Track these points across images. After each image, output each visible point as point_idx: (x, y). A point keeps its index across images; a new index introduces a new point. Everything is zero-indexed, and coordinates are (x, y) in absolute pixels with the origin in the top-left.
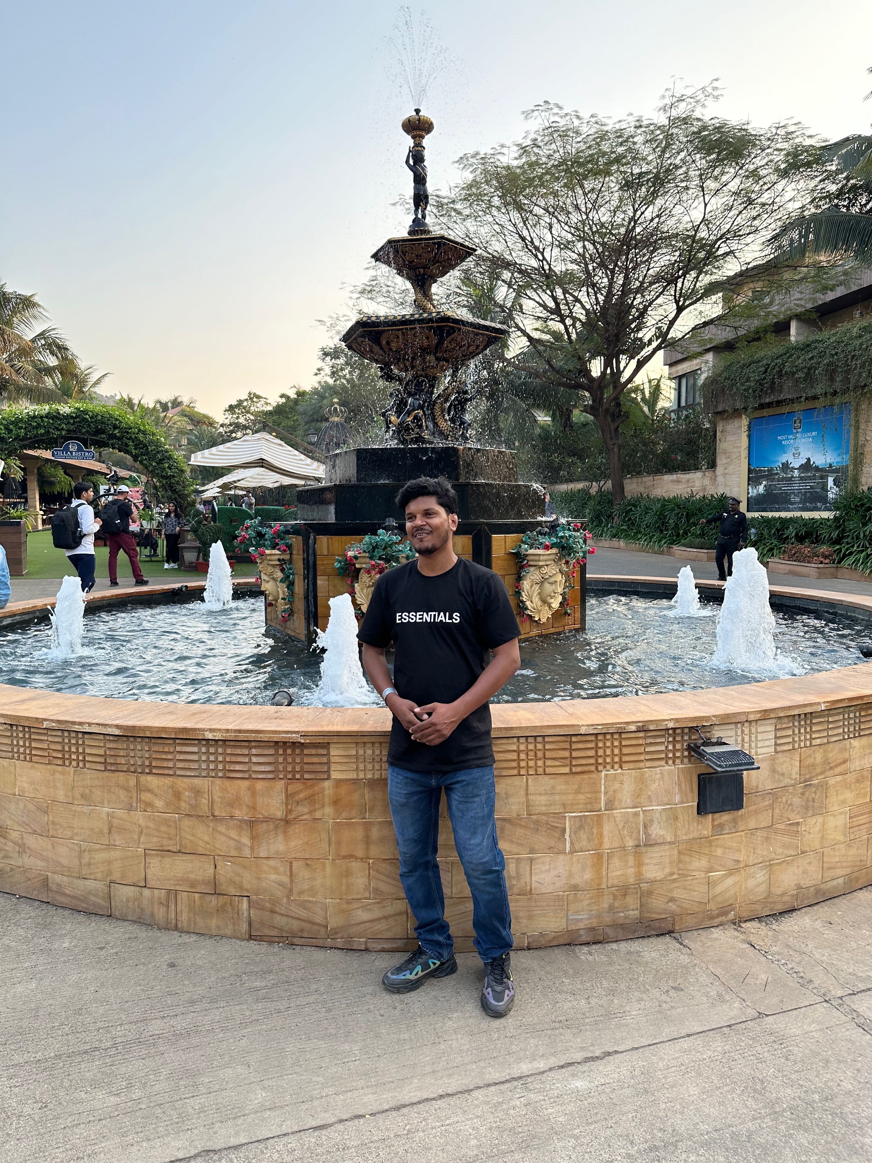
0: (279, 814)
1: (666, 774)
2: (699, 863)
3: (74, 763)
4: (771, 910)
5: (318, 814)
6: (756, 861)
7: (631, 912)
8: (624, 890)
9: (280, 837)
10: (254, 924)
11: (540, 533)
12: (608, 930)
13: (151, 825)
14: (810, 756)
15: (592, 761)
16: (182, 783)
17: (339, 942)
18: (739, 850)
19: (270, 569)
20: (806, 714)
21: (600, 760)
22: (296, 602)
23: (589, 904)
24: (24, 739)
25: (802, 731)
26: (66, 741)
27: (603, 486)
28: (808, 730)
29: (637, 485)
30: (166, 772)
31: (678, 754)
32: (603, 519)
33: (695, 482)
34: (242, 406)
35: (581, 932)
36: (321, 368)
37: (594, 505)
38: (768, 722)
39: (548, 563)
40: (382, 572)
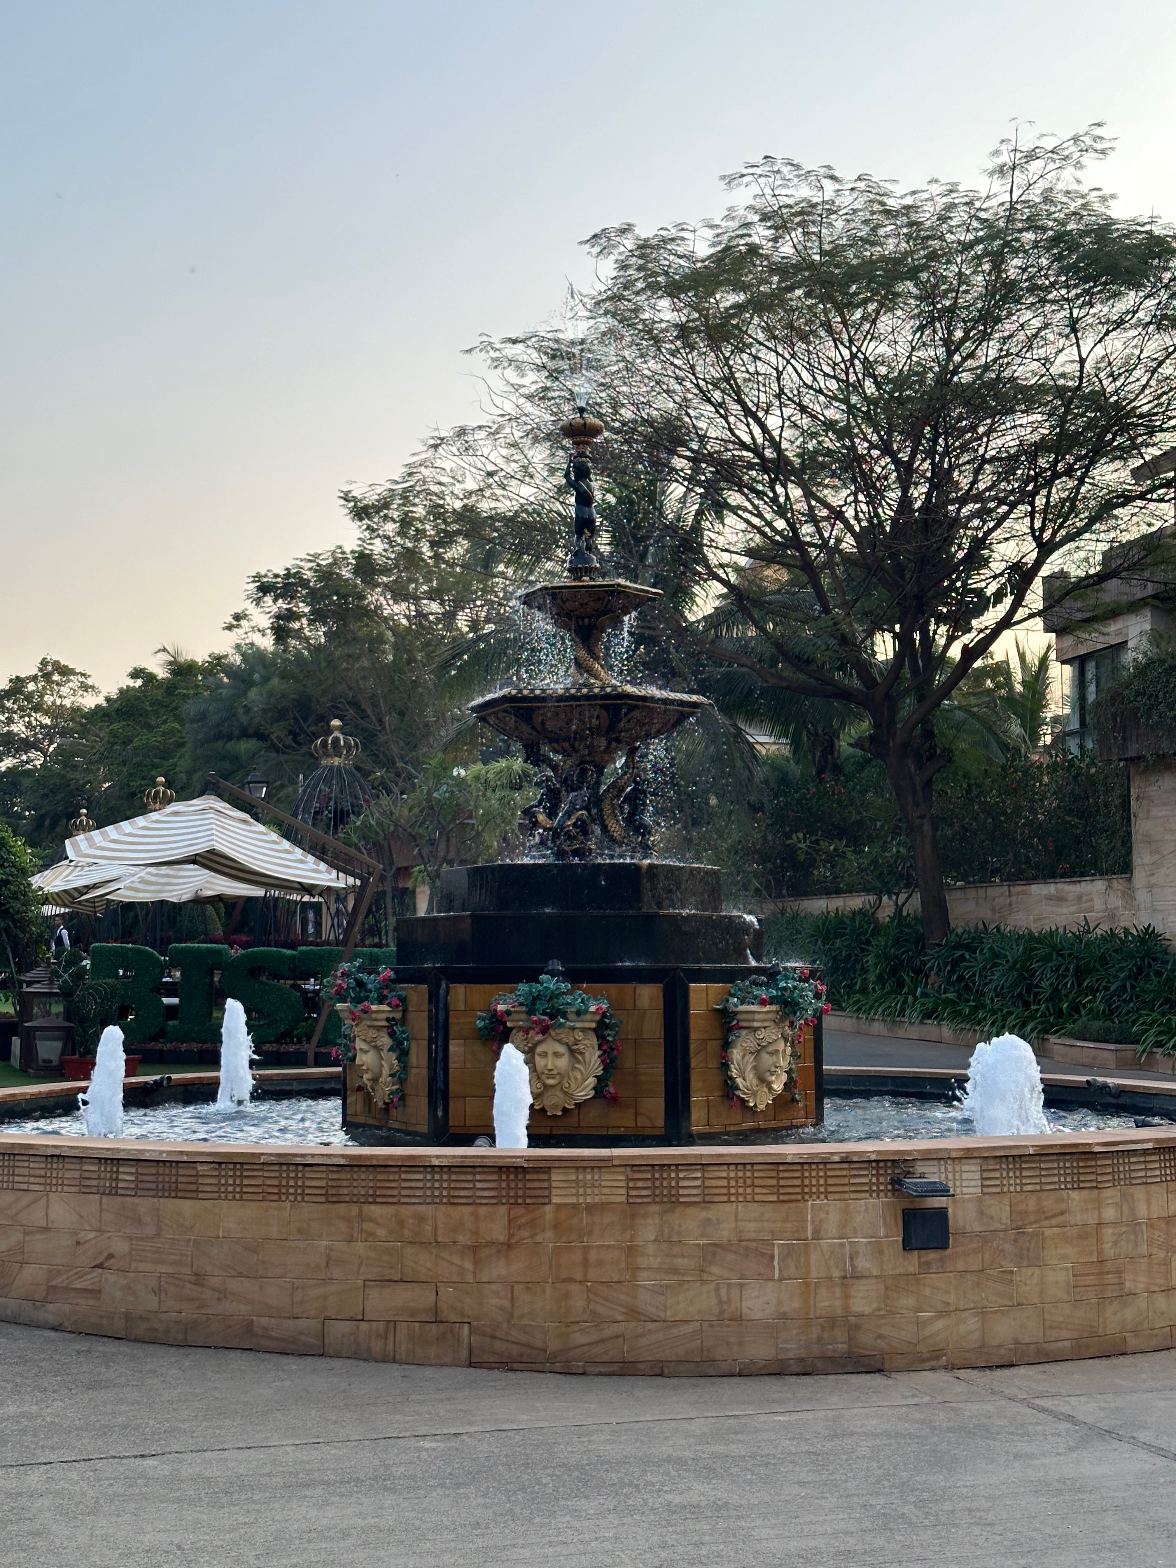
0: (502, 1238)
1: (870, 1206)
2: (906, 1302)
3: (291, 1198)
4: (987, 1361)
5: (539, 1239)
6: (967, 1306)
7: (840, 1345)
8: (832, 1322)
9: (502, 1261)
10: (474, 1350)
11: (754, 983)
12: (817, 1362)
13: (372, 1255)
14: (1021, 1202)
15: (798, 1190)
16: (406, 1211)
17: (558, 1366)
18: (948, 1292)
19: (372, 1033)
20: (1014, 1156)
21: (806, 1190)
22: (412, 1079)
23: (798, 1334)
24: (234, 1176)
25: (1011, 1174)
26: (284, 1175)
27: (904, 904)
28: (1018, 1174)
29: (977, 904)
30: (390, 1200)
31: (882, 1188)
32: (905, 976)
33: (1092, 900)
34: (21, 693)
35: (791, 1362)
36: (246, 615)
37: (886, 946)
38: (972, 1161)
39: (766, 1024)
40: (544, 1031)
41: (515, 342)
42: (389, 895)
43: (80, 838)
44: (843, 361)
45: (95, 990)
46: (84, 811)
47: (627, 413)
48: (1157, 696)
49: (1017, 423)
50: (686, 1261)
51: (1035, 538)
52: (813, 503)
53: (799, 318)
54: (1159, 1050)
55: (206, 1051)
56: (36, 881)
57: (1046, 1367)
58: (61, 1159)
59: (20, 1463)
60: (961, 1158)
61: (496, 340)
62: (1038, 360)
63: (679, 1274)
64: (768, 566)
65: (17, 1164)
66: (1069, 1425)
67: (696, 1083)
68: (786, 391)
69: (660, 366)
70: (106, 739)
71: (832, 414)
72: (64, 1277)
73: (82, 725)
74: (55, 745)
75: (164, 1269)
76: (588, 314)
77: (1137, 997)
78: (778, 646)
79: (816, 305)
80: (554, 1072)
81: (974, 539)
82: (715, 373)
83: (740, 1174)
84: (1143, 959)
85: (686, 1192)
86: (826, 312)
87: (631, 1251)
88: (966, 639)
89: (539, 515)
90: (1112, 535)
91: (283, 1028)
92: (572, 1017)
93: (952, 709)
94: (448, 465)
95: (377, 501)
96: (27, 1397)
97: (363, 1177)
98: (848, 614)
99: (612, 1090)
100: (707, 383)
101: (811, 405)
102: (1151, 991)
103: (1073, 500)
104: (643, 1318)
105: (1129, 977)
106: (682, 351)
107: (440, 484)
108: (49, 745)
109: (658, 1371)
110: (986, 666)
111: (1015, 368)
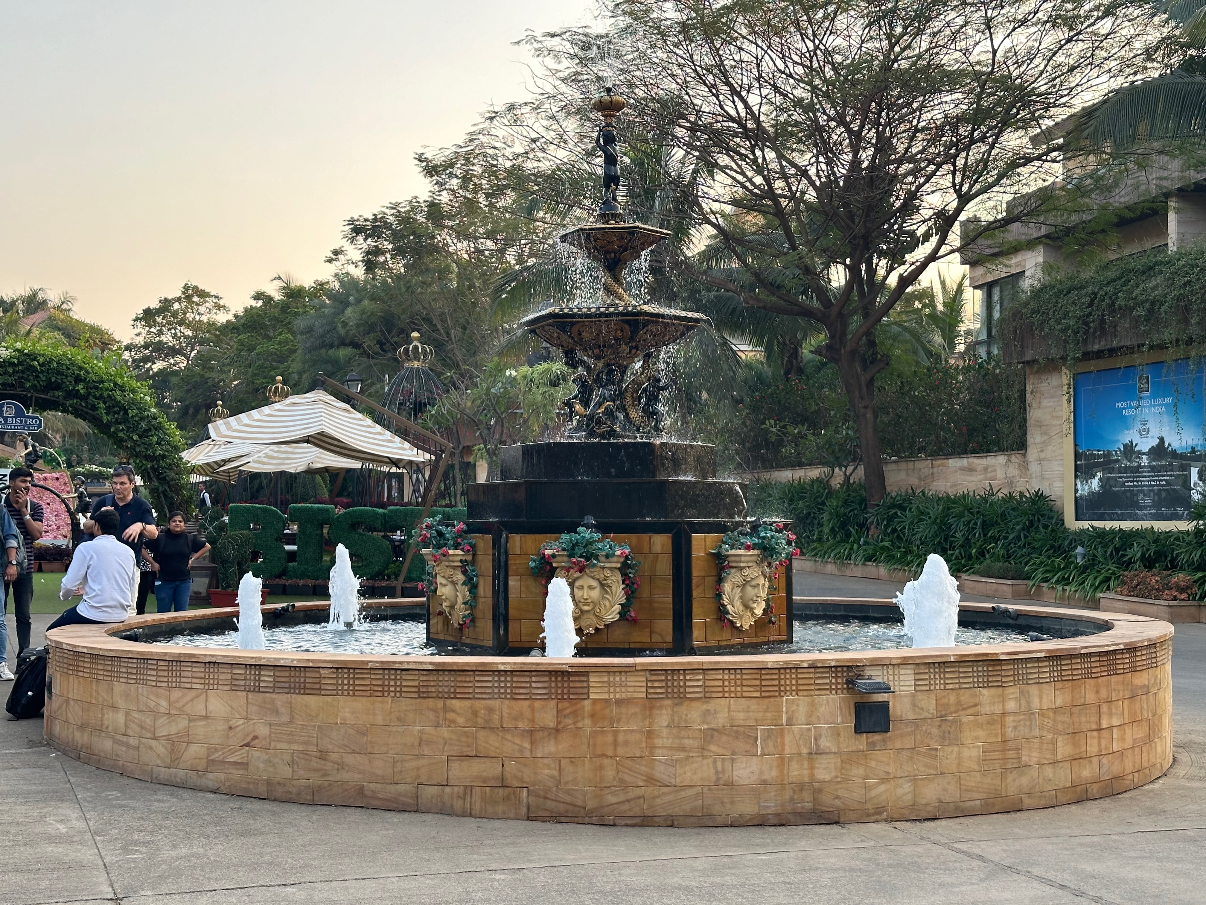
0: (552, 725)
1: (830, 701)
2: (857, 771)
3: (392, 694)
4: (917, 816)
5: (580, 725)
6: (903, 775)
7: (806, 804)
8: (801, 787)
9: (552, 742)
10: (531, 808)
11: (741, 533)
12: (789, 816)
13: (454, 737)
14: (944, 697)
15: (776, 688)
16: (479, 704)
17: (595, 820)
18: (888, 764)
19: (450, 572)
20: (939, 663)
21: (782, 688)
22: (480, 606)
23: (775, 795)
24: (348, 678)
25: (937, 676)
26: (386, 677)
27: (851, 474)
28: (942, 676)
29: (907, 474)
30: (467, 696)
31: (839, 686)
32: (851, 529)
33: (995, 471)
34: (169, 311)
35: (770, 816)
36: (342, 251)
37: (837, 507)
38: (908, 666)
39: (750, 564)
40: (581, 570)
41: (553, 35)
42: (457, 467)
43: (220, 422)
44: (809, 51)
45: (233, 539)
46: (220, 402)
47: (640, 93)
48: (1048, 314)
49: (944, 100)
50: (691, 741)
51: (956, 191)
52: (784, 163)
53: (774, 17)
54: (1045, 585)
55: (319, 586)
56: (186, 455)
57: (962, 820)
58: (216, 665)
59: (192, 890)
60: (899, 664)
61: (538, 34)
62: (961, 50)
63: (685, 751)
64: (748, 213)
65: (183, 668)
66: (980, 863)
67: (697, 608)
68: (763, 75)
69: (665, 55)
70: (235, 347)
71: (799, 93)
72: (220, 753)
73: (216, 336)
74: (196, 351)
75: (296, 747)
76: (611, 14)
77: (1029, 544)
78: (757, 275)
79: (787, 7)
80: (589, 601)
81: (909, 192)
82: (709, 61)
83: (732, 677)
84: (1034, 515)
85: (691, 690)
86: (795, 12)
87: (650, 734)
88: (901, 270)
89: (570, 172)
90: (1016, 188)
91: (377, 569)
92: (602, 559)
93: (889, 325)
94: (500, 133)
95: (444, 161)
96: (195, 842)
97: (446, 679)
98: (810, 251)
99: (633, 614)
100: (702, 68)
101: (783, 87)
102: (1040, 540)
103: (984, 162)
104: (658, 784)
105: (1023, 529)
106: (684, 43)
107: (495, 148)
108: (191, 352)
109: (670, 823)
110: (915, 291)
111: (941, 57)
